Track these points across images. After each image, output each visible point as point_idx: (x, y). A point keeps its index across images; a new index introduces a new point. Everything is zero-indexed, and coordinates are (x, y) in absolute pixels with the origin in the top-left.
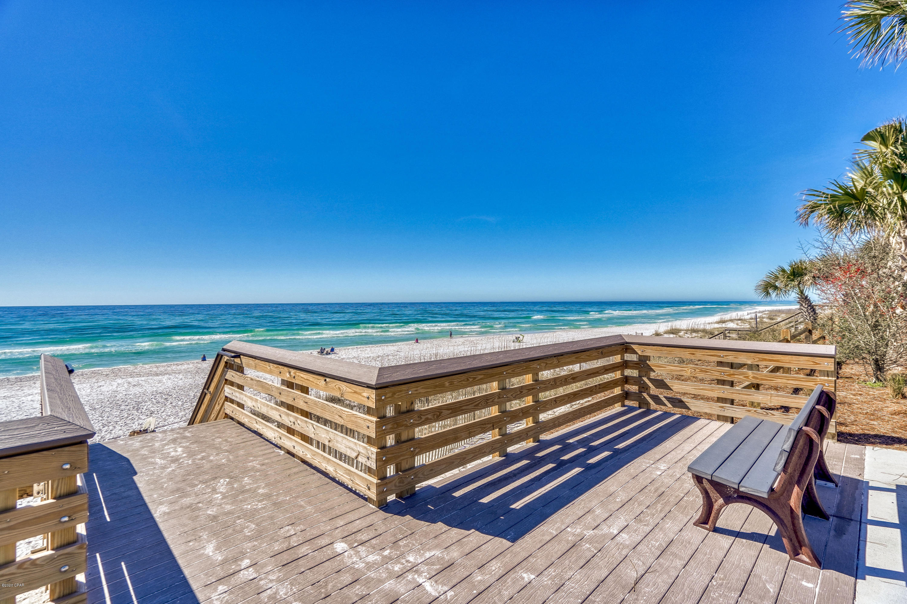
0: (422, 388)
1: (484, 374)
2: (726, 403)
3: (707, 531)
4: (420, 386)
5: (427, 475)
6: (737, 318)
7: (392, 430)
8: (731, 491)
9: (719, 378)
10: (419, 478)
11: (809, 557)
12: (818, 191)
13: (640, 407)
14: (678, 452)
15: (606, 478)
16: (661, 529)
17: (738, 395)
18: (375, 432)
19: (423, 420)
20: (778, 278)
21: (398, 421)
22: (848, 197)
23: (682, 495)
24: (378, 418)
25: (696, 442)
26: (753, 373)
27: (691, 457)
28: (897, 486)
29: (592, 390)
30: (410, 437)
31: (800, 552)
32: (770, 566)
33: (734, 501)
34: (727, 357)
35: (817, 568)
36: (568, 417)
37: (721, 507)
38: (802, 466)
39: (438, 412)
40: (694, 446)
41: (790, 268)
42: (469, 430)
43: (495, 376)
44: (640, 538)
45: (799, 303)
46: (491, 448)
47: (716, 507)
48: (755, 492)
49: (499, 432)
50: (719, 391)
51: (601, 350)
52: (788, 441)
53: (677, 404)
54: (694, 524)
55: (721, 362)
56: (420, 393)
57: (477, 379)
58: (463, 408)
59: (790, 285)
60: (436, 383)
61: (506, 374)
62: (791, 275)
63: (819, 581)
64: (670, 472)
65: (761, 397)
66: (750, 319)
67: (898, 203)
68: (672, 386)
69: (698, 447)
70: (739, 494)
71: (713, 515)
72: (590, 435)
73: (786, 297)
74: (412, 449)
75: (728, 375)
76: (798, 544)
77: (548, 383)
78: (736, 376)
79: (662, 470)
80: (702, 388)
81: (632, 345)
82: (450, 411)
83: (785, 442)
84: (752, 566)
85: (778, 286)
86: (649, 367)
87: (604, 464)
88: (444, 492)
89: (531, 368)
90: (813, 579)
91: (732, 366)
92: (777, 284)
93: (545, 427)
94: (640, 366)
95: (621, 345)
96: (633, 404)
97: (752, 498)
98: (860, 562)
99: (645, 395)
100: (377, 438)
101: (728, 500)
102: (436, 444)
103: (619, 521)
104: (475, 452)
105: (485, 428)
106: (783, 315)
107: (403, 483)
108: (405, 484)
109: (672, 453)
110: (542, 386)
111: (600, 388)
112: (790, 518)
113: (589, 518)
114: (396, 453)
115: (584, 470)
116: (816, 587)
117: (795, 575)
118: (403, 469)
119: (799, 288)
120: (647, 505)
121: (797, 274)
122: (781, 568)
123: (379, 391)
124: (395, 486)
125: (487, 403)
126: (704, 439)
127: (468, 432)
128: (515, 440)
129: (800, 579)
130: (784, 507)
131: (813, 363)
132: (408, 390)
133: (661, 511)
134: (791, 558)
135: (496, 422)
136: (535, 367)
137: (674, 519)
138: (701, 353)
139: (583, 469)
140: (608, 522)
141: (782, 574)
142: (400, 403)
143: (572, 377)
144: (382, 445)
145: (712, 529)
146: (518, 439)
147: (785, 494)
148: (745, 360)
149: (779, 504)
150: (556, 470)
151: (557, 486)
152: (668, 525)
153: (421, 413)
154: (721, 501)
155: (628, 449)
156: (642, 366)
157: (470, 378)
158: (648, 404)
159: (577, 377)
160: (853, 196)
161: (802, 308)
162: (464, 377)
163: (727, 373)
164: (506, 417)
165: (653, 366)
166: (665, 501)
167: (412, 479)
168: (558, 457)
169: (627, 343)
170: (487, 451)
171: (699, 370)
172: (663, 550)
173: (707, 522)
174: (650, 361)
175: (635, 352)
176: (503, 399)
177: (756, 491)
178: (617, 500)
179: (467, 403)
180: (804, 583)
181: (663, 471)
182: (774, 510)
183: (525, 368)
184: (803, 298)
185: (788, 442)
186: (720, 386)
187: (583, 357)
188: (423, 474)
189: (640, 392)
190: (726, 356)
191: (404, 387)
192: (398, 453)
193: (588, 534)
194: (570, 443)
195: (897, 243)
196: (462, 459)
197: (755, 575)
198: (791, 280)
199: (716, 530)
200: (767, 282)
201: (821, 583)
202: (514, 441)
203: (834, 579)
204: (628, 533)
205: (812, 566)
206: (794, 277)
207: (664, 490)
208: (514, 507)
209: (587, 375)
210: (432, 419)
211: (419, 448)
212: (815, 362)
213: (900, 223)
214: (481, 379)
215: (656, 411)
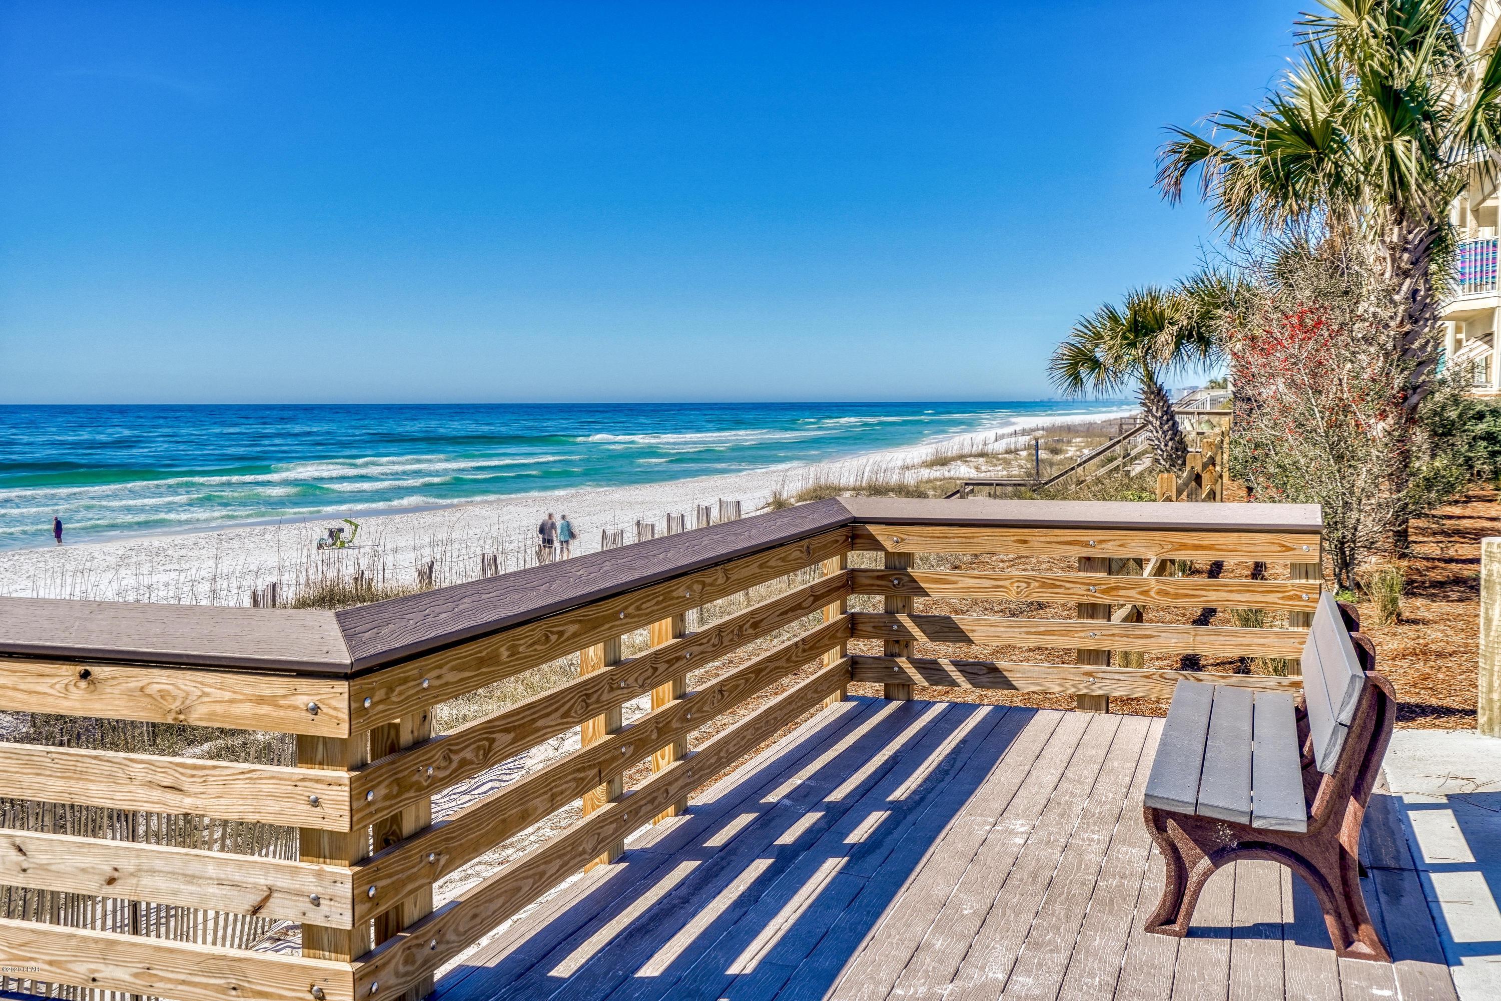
0: (453, 669)
1: (580, 621)
2: (1096, 664)
3: (1175, 939)
4: (447, 663)
5: (466, 932)
6: (974, 450)
7: (388, 803)
8: (1226, 836)
9: (1084, 600)
10: (448, 942)
11: (1372, 945)
12: (1242, 119)
13: (888, 699)
14: (1035, 790)
15: (911, 870)
16: (1087, 952)
17: (1125, 639)
18: (347, 813)
19: (454, 765)
20: (1102, 337)
21: (400, 775)
22: (1297, 138)
23: (1092, 878)
24: (351, 769)
25: (1058, 762)
26: (1157, 581)
27: (1067, 798)
28: (1448, 796)
29: (790, 657)
30: (422, 822)
31: (1355, 936)
32: (1311, 976)
33: (1233, 856)
34: (1104, 546)
35: (1386, 961)
36: (744, 737)
37: (1207, 874)
38: (1363, 756)
39: (484, 739)
40: (1060, 772)
41: (1128, 312)
42: (551, 789)
43: (603, 625)
44: (1056, 978)
45: (1144, 404)
46: (596, 836)
47: (1194, 877)
48: (1283, 824)
49: (609, 792)
50: (1083, 634)
51: (805, 543)
52: (1348, 703)
53: (984, 679)
54: (1147, 929)
55: (1088, 559)
56: (447, 684)
57: (566, 636)
58: (540, 723)
59: (1126, 358)
60: (480, 652)
61: (625, 617)
62: (1130, 331)
63: (1397, 983)
64: (1042, 834)
65: (1173, 641)
66: (1007, 452)
67: (1384, 164)
68: (973, 631)
69: (1068, 774)
70: (1242, 840)
71: (1187, 899)
72: (809, 779)
73: (1117, 389)
74: (432, 858)
75: (1103, 592)
76: (1351, 922)
77: (705, 641)
78: (1122, 593)
79: (1022, 833)
80: (1043, 629)
81: (868, 527)
82: (512, 735)
83: (1343, 705)
84: (1281, 982)
85: (1101, 360)
86: (915, 585)
87: (888, 840)
88: (522, 974)
89: (672, 599)
90: (1386, 981)
91: (1110, 566)
92: (1098, 355)
93: (701, 769)
94: (890, 584)
95: (842, 526)
96: (871, 689)
97: (1267, 844)
98: (1444, 937)
99: (902, 661)
100: (355, 828)
101: (1219, 856)
102: (482, 836)
103: (996, 954)
104: (564, 855)
105: (583, 779)
106: (1078, 440)
107: (413, 962)
108: (419, 963)
109: (1022, 793)
110: (696, 649)
111: (804, 651)
112: (1338, 871)
113: (926, 960)
114: (397, 873)
115: (849, 862)
116: (1396, 993)
117: (1356, 983)
118: (407, 922)
119: (1146, 365)
120: (1034, 912)
121: (1143, 327)
122: (1330, 975)
123: (358, 681)
124: (397, 974)
125: (588, 705)
126: (1071, 754)
127: (550, 794)
128: (644, 810)
129: (1367, 987)
130: (1327, 850)
131: (1279, 549)
132: (421, 676)
133: (1068, 917)
134: (1339, 955)
135: (604, 761)
136: (681, 594)
137: (1102, 929)
138: (1043, 539)
139: (846, 859)
140: (971, 959)
141: (1334, 984)
142: (398, 721)
143: (752, 621)
144: (361, 854)
145: (1184, 932)
146: (649, 807)
147: (1330, 822)
148: (1143, 550)
149: (1318, 845)
150: (783, 872)
151: (810, 907)
152: (1097, 943)
153: (451, 745)
154: (1205, 862)
155: (922, 799)
156: (896, 582)
157: (551, 632)
158: (908, 685)
159: (762, 620)
160: (1307, 137)
161: (1151, 418)
162: (536, 631)
163: (1103, 587)
164: (625, 745)
165: (922, 581)
166: (1064, 896)
167: (433, 948)
168: (766, 841)
169: (855, 520)
170: (589, 847)
171: (1037, 584)
172: (1113, 989)
173: (1173, 918)
174: (913, 568)
175: (875, 545)
176: (619, 692)
177: (1286, 822)
178: (966, 912)
179: (546, 707)
180: (1376, 992)
181: (1026, 836)
182: (1309, 860)
183: (661, 598)
184: (1152, 393)
185: (1349, 706)
186: (1085, 621)
187: (772, 563)
188: (456, 931)
189: (890, 655)
190: (1101, 542)
191: (411, 668)
192: (402, 871)
193: (946, 993)
194: (774, 806)
195: (1377, 259)
196: (537, 877)
197: (1293, 997)
198: (1129, 344)
199: (1192, 933)
200: (1077, 348)
201: (1402, 986)
202: (641, 814)
203: (1417, 974)
204: (1028, 973)
205: (1375, 960)
206: (1136, 337)
207: (1050, 874)
208: (737, 972)
209: (781, 614)
210: (472, 763)
211: (447, 853)
212: (1284, 546)
213: (1385, 211)
214: (575, 635)
215: (929, 705)
